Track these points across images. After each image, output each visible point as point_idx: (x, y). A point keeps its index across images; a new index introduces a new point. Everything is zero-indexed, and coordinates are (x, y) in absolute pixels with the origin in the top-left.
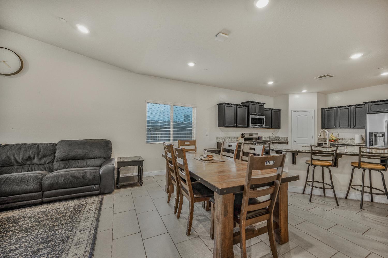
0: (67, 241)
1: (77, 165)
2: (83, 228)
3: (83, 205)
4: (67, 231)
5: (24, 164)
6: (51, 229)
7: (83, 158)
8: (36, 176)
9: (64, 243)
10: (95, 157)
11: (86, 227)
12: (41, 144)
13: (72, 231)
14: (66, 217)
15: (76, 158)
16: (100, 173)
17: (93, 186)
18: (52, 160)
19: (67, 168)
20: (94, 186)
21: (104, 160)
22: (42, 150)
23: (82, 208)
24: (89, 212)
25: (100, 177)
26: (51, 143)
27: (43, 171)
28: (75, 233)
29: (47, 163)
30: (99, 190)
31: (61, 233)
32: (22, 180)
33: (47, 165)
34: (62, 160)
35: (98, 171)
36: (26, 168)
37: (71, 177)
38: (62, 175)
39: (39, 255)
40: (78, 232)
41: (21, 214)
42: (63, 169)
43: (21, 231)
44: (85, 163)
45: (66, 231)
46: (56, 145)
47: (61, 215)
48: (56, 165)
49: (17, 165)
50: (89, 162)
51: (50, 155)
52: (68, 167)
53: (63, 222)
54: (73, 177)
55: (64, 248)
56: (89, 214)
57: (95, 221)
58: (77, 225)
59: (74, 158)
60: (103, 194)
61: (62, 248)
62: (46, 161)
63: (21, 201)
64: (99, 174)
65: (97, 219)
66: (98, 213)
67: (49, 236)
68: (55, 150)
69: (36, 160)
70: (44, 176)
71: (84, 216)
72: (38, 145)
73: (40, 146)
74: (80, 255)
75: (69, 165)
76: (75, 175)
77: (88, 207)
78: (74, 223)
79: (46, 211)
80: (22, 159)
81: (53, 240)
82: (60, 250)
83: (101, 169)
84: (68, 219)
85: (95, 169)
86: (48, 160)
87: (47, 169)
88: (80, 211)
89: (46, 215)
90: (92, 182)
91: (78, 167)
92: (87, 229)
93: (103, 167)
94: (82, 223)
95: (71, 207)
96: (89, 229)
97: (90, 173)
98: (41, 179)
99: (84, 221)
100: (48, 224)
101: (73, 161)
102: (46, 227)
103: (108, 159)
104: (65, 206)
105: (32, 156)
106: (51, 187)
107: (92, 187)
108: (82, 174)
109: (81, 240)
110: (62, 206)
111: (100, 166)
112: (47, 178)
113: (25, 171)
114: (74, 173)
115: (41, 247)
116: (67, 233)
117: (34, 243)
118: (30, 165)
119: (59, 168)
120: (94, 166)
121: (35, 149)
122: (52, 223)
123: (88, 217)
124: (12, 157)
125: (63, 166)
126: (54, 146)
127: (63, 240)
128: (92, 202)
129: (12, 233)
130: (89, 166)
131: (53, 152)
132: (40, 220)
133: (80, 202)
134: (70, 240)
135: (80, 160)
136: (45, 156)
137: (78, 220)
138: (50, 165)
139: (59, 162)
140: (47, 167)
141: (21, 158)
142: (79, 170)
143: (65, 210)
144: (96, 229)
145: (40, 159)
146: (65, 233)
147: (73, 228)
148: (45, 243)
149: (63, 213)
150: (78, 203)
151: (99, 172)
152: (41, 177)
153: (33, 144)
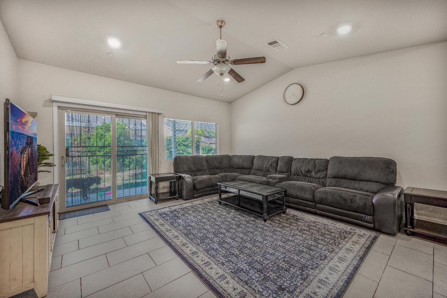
0: (323, 260)
1: (348, 185)
2: (342, 257)
3: (350, 233)
4: (327, 251)
5: (306, 175)
6: (316, 240)
7: (354, 179)
8: (311, 187)
9: (321, 260)
10: (370, 180)
11: (346, 258)
12: (317, 159)
13: (331, 252)
14: (330, 237)
15: (347, 178)
16: (374, 201)
17: (364, 215)
18: (325, 176)
19: (337, 187)
20: (366, 216)
21: (383, 186)
22: (317, 165)
23: (348, 236)
24: (354, 244)
25: (373, 207)
26: (324, 159)
27: (318, 184)
28: (333, 257)
29: (321, 177)
30: (373, 224)
31: (321, 249)
32: (302, 189)
33: (321, 180)
34: (333, 177)
35: (371, 198)
36: (307, 178)
37: (338, 197)
38: (330, 193)
39: (301, 255)
40: (336, 259)
41: (302, 216)
42: (334, 186)
43: (298, 229)
44: (357, 184)
45: (326, 249)
46: (328, 161)
47: (327, 232)
48: (328, 181)
49: (302, 175)
50: (362, 185)
51: (323, 171)
52: (339, 186)
53: (326, 240)
54: (341, 197)
55: (320, 264)
56: (353, 246)
57: (358, 258)
58: (337, 250)
59: (345, 178)
60: (379, 231)
61: (318, 263)
62: (321, 175)
63: (302, 206)
64: (371, 203)
65: (360, 258)
66: (365, 252)
67: (312, 245)
68: (327, 166)
69: (313, 174)
70: (316, 189)
71: (348, 246)
72: (315, 160)
73: (316, 161)
74: (330, 282)
75: (339, 183)
76: (343, 195)
77: (355, 238)
78: (335, 246)
79: (317, 222)
80: (305, 171)
81: (314, 251)
82: (316, 264)
83: (375, 197)
84: (331, 240)
85: (368, 195)
86: (322, 174)
87: (321, 184)
88: (345, 238)
89: (316, 225)
90: (362, 210)
91: (349, 188)
92: (346, 261)
93: (378, 195)
94: (343, 251)
95: (338, 229)
96: (349, 262)
97: (360, 198)
98: (314, 191)
99: (345, 251)
100: (315, 234)
101: (344, 181)
102: (312, 236)
103: (390, 185)
104: (333, 225)
105: (311, 169)
106: (321, 202)
107: (362, 217)
108: (350, 197)
109: (336, 268)
110: (329, 224)
111: (375, 193)
112: (318, 192)
113: (306, 182)
114: (342, 193)
115: (304, 250)
116: (326, 252)
117: (301, 244)
118: (310, 177)
119: (331, 185)
120: (368, 191)
121: (312, 164)
122: (318, 235)
123: (351, 249)
124: (299, 169)
125: (334, 183)
126: (327, 161)
127: (321, 256)
128: (362, 234)
129: (293, 227)
130: (361, 190)
131: (325, 168)
132: (311, 227)
133: (348, 228)
134: (326, 261)
135: (351, 181)
136: (319, 171)
137: (340, 246)
138: (324, 180)
139: (330, 178)
140: (321, 182)
141: (304, 169)
142: (348, 191)
143: (331, 229)
144: (356, 268)
145: (316, 173)
146: (324, 251)
147: (333, 251)
148: (308, 249)
149: (328, 231)
150: (346, 229)
151: (372, 200)
152: (314, 189)
153: (311, 159)
